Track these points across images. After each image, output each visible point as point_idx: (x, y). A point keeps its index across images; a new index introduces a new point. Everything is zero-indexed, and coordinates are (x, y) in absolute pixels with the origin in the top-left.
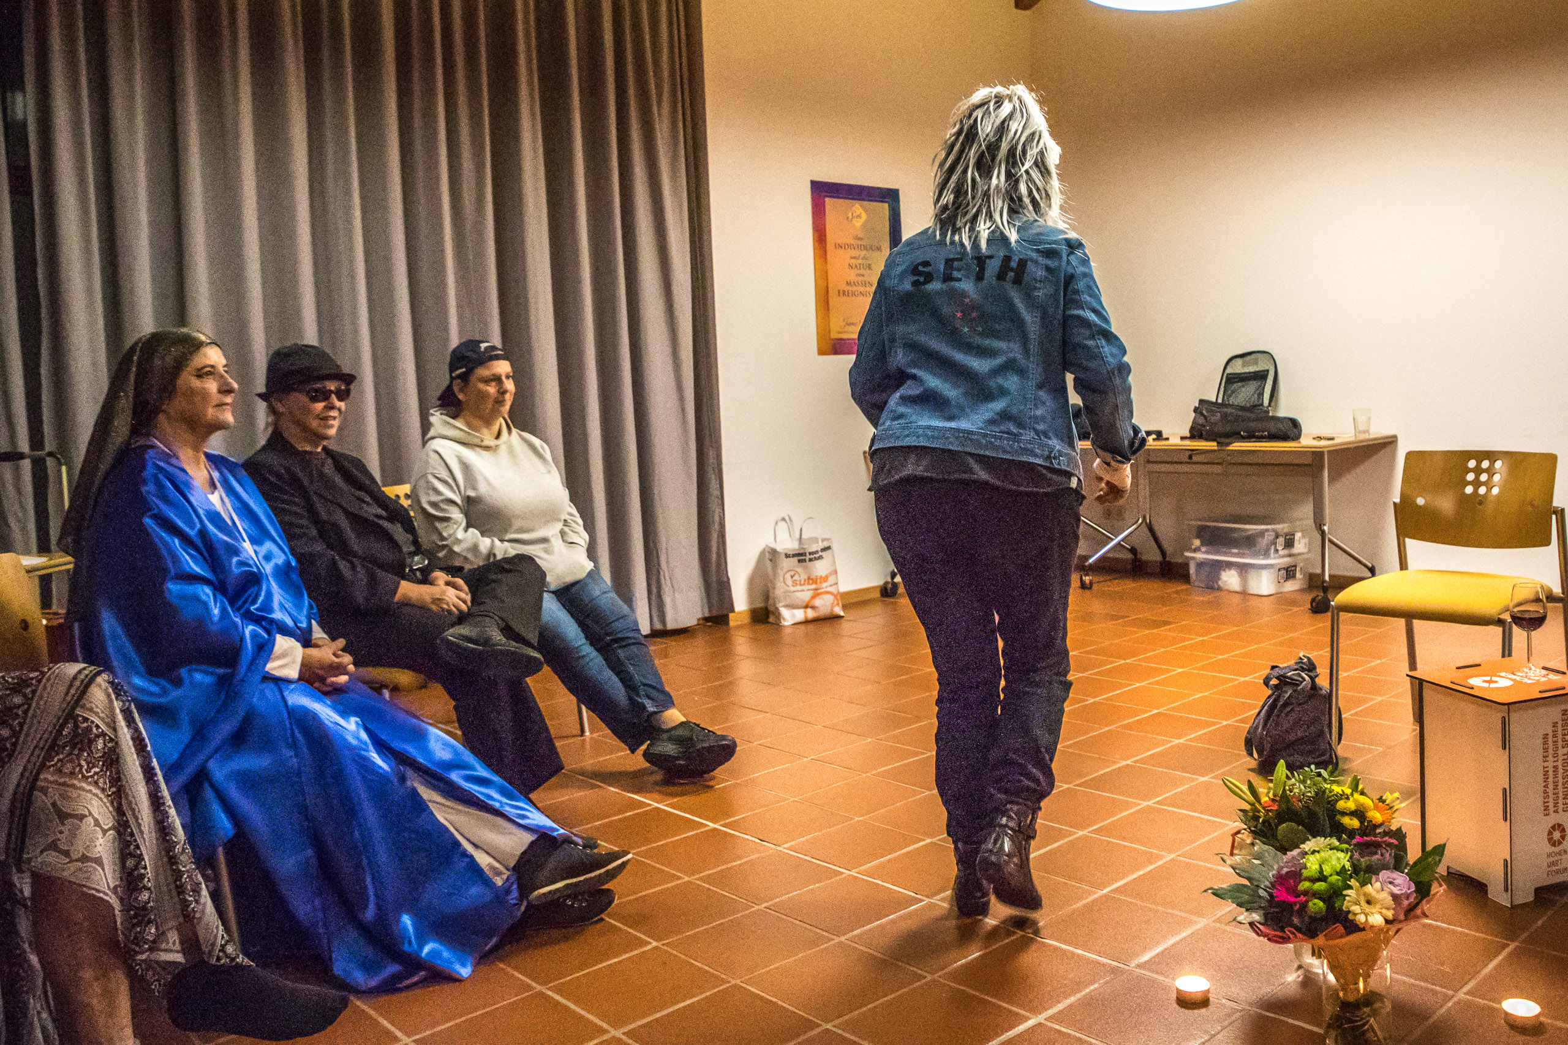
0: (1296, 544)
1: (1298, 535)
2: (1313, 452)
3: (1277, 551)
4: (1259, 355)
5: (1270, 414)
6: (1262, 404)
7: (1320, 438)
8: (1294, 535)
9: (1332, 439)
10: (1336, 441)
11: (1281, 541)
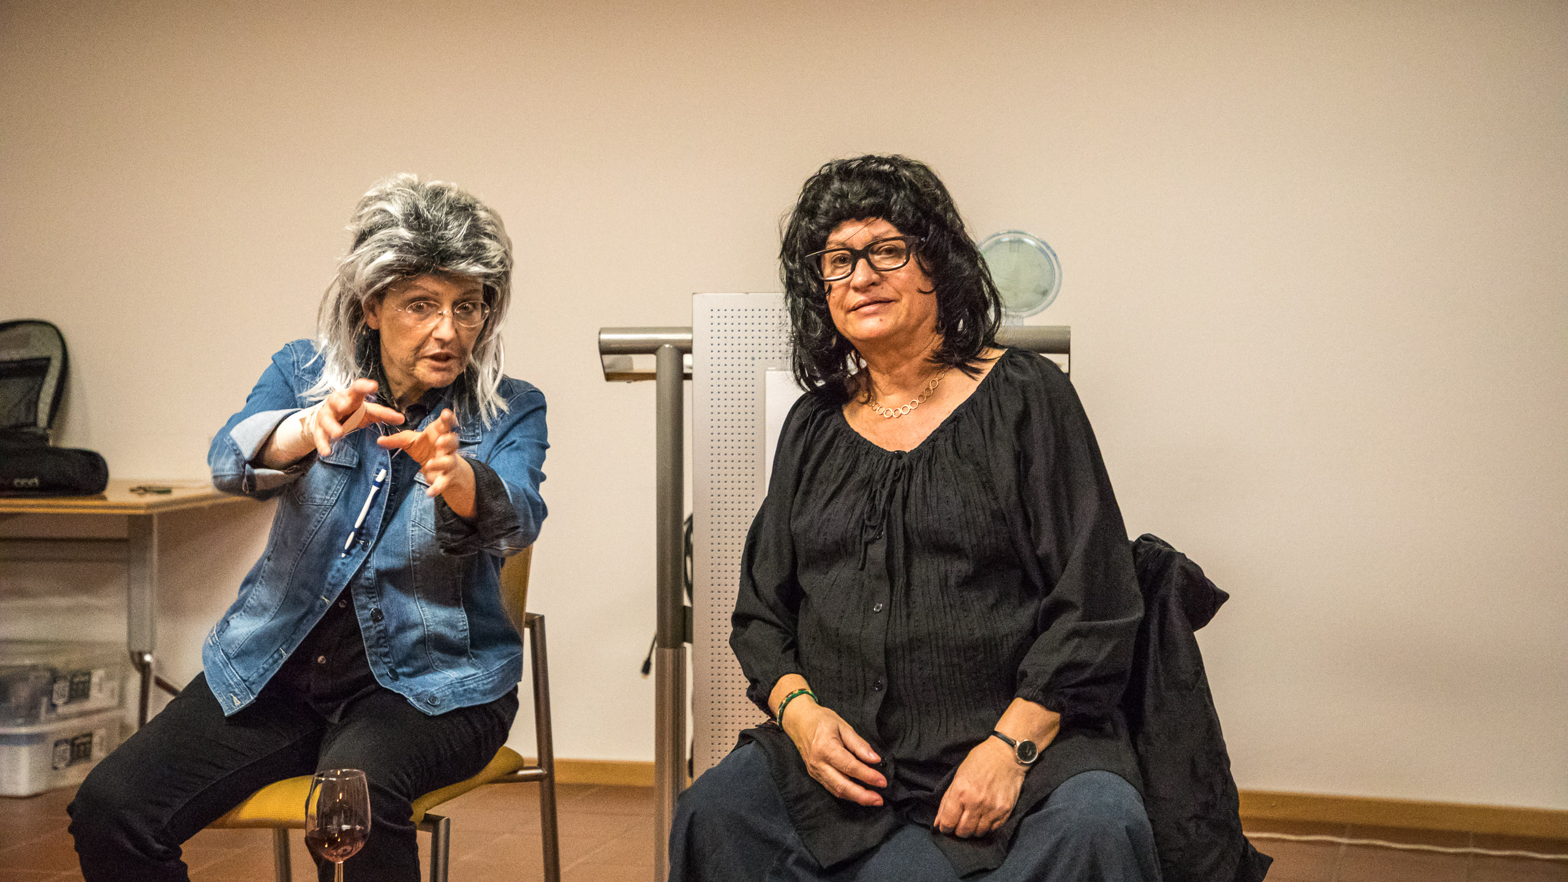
0: (94, 692)
1: (97, 676)
2: (130, 516)
3: (53, 706)
4: (31, 328)
5: (51, 443)
6: (35, 424)
7: (144, 490)
8: (89, 674)
9: (167, 491)
10: (176, 495)
11: (61, 687)
